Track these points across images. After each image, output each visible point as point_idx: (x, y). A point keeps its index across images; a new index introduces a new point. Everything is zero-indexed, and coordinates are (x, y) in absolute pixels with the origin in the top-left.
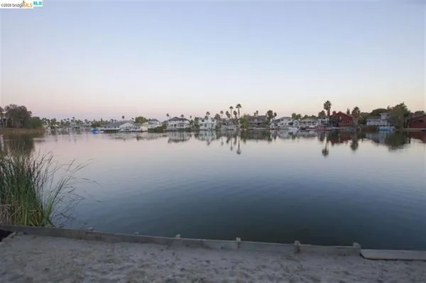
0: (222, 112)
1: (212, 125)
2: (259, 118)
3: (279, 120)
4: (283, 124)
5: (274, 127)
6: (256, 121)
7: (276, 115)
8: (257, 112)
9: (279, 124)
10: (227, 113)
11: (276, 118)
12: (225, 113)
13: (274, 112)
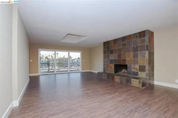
0: (49, 56)
1: (45, 61)
2: (65, 59)
3: (73, 60)
4: (75, 61)
5: (72, 62)
6: (64, 60)
7: (72, 57)
8: (64, 56)
9: (73, 61)
10: (52, 56)
11: (72, 59)
12: (50, 56)
13: (71, 57)
